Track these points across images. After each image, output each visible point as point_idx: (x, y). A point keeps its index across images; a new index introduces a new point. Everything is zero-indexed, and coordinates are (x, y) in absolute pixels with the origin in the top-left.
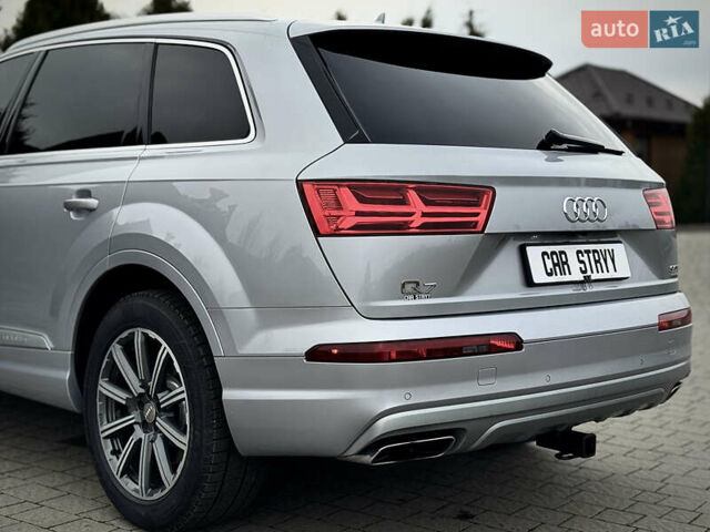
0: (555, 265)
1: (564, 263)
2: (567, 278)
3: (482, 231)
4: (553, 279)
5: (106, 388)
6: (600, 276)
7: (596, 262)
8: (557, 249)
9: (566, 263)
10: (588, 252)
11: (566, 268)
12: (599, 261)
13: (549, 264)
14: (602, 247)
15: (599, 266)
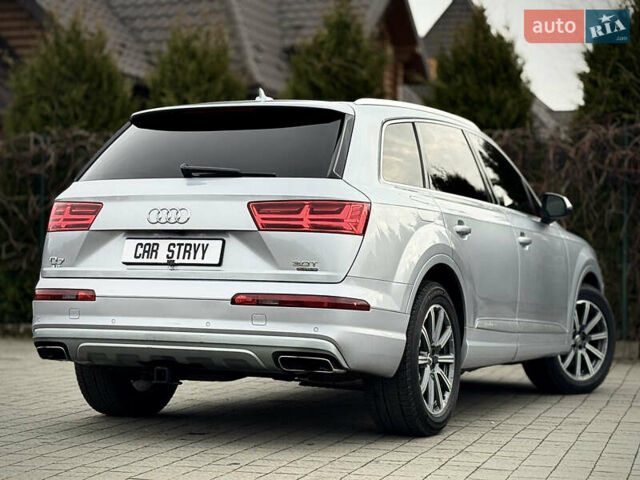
0: (145, 251)
1: (153, 251)
2: (153, 260)
3: (88, 230)
4: (140, 260)
6: (186, 261)
7: (185, 251)
8: (152, 242)
9: (156, 251)
10: (180, 245)
11: (154, 254)
12: (189, 252)
13: (140, 251)
14: (197, 242)
15: (187, 254)
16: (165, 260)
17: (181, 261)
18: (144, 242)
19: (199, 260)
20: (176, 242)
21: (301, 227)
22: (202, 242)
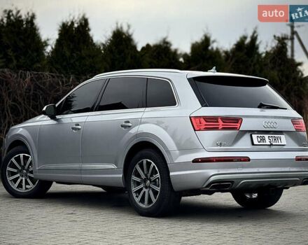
0: (261, 140)
2: (265, 144)
3: (239, 130)
5: (134, 178)
8: (262, 135)
10: (272, 137)
11: (264, 141)
12: (276, 140)
13: (259, 140)
16: (269, 144)
17: (274, 144)
18: (259, 135)
19: (280, 143)
22: (278, 136)
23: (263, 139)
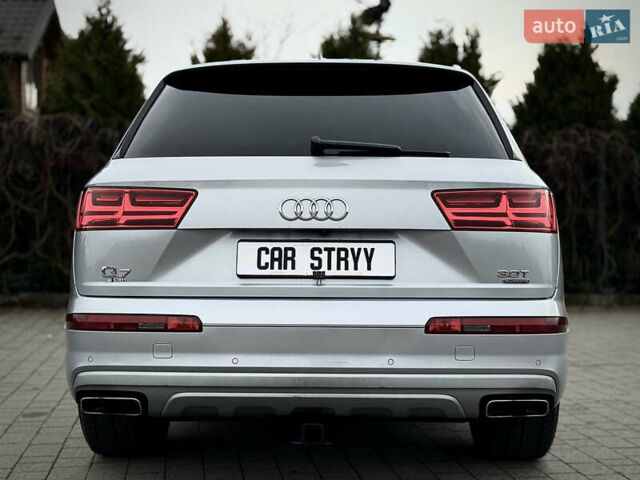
0: (273, 259)
1: (287, 259)
2: (289, 272)
3: (176, 228)
4: (268, 272)
6: (343, 272)
7: (339, 259)
8: (282, 245)
9: (292, 259)
10: (329, 250)
11: (289, 263)
12: (345, 259)
13: (266, 258)
14: (356, 246)
15: (343, 263)
16: (310, 272)
17: (334, 272)
18: (270, 246)
19: (362, 270)
20: (322, 245)
21: (503, 224)
22: (363, 246)
23: (286, 258)
